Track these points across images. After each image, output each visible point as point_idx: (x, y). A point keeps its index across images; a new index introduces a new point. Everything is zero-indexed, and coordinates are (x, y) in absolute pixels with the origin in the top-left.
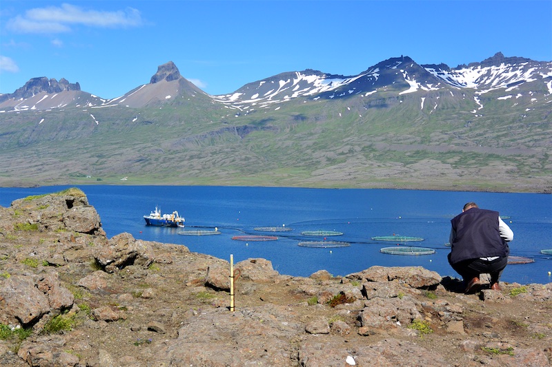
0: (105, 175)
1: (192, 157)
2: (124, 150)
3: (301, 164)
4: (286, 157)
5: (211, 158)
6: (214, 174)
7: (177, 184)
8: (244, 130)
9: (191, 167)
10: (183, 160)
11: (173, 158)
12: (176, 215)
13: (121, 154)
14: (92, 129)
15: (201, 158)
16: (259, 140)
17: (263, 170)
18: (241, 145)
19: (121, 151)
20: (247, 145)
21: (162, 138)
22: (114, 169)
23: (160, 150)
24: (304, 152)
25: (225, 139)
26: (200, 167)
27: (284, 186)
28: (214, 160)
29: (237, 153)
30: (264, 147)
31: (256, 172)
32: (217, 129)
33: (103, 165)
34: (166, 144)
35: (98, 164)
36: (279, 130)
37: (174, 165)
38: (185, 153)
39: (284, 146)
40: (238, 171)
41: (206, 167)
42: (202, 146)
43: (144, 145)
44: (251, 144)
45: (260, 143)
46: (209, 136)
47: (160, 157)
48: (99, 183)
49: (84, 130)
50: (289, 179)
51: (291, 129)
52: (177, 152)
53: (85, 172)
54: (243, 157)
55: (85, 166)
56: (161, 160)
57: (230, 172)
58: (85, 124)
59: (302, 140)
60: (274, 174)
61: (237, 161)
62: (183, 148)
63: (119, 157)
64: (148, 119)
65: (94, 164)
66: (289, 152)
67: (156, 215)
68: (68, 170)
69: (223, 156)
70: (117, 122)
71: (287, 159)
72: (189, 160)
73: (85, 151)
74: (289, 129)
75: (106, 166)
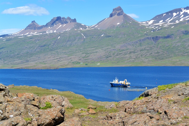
0: (89, 62)
1: (130, 53)
2: (98, 50)
3: (185, 55)
4: (177, 51)
5: (140, 53)
6: (142, 61)
7: (124, 66)
8: (156, 39)
9: (130, 57)
10: (126, 54)
11: (121, 53)
12: (126, 81)
13: (96, 52)
14: (82, 40)
15: (135, 53)
16: (164, 43)
17: (166, 58)
18: (155, 46)
19: (96, 51)
20: (157, 46)
21: (116, 43)
22: (93, 59)
23: (115, 50)
24: (187, 49)
25: (146, 43)
26: (135, 57)
27: (177, 66)
28: (141, 54)
29: (153, 50)
30: (167, 47)
31: (163, 59)
32: (142, 38)
33: (88, 58)
34: (118, 47)
36: (174, 38)
37: (122, 57)
38: (127, 51)
39: (177, 46)
40: (154, 59)
41: (138, 57)
42: (135, 47)
43: (107, 47)
44: (160, 45)
45: (164, 45)
46: (139, 42)
47: (115, 53)
48: (86, 66)
49: (79, 41)
50: (180, 62)
51: (180, 37)
52: (123, 50)
53: (80, 61)
54: (156, 52)
55: (80, 58)
56: (116, 54)
57: (150, 60)
58: (79, 38)
59: (186, 42)
60: (172, 60)
61: (153, 54)
62: (126, 48)
63: (95, 53)
64: (109, 35)
65: (84, 57)
66: (179, 48)
67: (116, 82)
68: (72, 60)
69: (146, 51)
70: (94, 37)
71: (178, 52)
72: (129, 54)
73: (79, 51)
75: (89, 58)
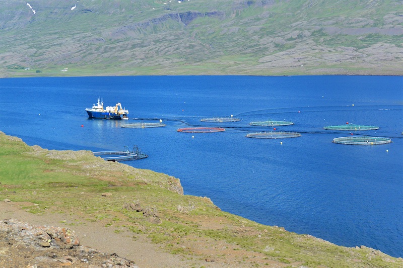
0: (44, 67)
1: (134, 46)
2: (63, 41)
3: (247, 51)
4: (231, 44)
5: (154, 47)
6: (157, 63)
7: (119, 74)
8: (187, 17)
9: (134, 56)
10: (125, 50)
11: (114, 48)
12: (119, 106)
13: (60, 45)
14: (29, 19)
15: (143, 47)
16: (204, 26)
17: (209, 58)
18: (185, 32)
19: (60, 41)
20: (191, 32)
21: (102, 26)
22: (53, 60)
23: (101, 40)
24: (251, 39)
25: (168, 26)
26: (143, 56)
27: (231, 74)
28: (157, 49)
29: (181, 41)
30: (209, 34)
31: (201, 60)
32: (159, 16)
33: (42, 57)
34: (107, 33)
35: (36, 55)
36: (224, 16)
37: (116, 55)
38: (127, 42)
39: (230, 33)
40: (182, 60)
41: (149, 56)
42: (145, 34)
43: (84, 35)
44: (196, 30)
45: (204, 30)
46: (151, 24)
47: (100, 47)
48: (38, 75)
49: (21, 20)
50: (235, 67)
51: (237, 14)
52: (118, 41)
53: (23, 64)
54: (188, 44)
55: (24, 58)
56: (102, 49)
57: (174, 61)
58: (22, 13)
59: (249, 26)
60: (220, 62)
61: (182, 49)
62: (124, 36)
63: (57, 47)
64: (87, 7)
65: (32, 56)
66: (235, 38)
67: (98, 108)
68: (6, 62)
69: (166, 44)
70: (55, 11)
71: (234, 46)
72: (131, 49)
73: (23, 42)
74: (235, 15)
75: (45, 57)
